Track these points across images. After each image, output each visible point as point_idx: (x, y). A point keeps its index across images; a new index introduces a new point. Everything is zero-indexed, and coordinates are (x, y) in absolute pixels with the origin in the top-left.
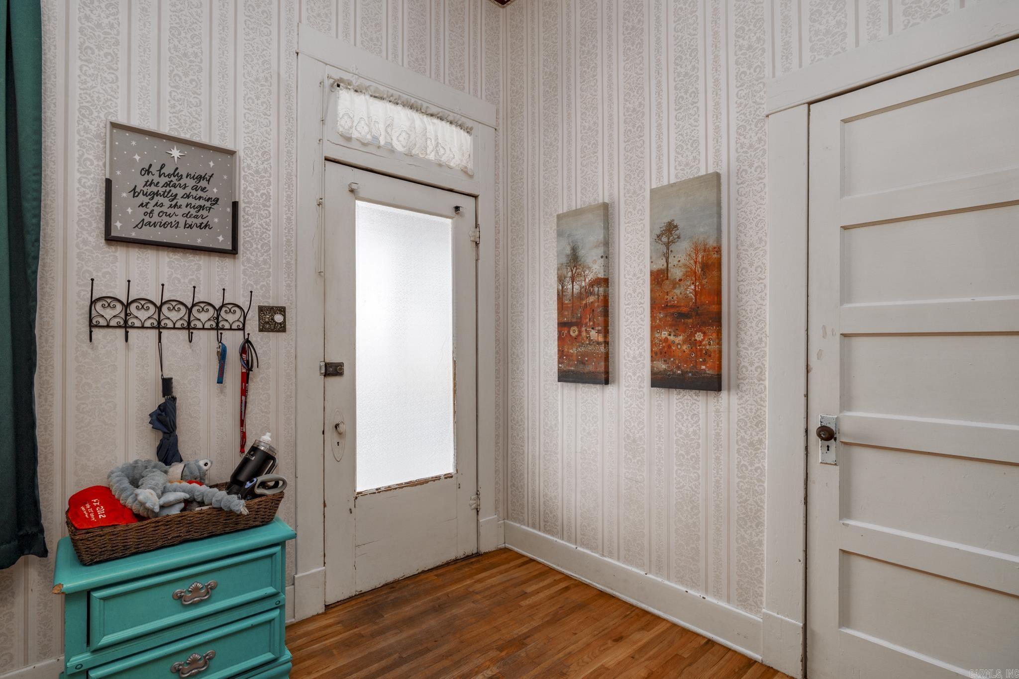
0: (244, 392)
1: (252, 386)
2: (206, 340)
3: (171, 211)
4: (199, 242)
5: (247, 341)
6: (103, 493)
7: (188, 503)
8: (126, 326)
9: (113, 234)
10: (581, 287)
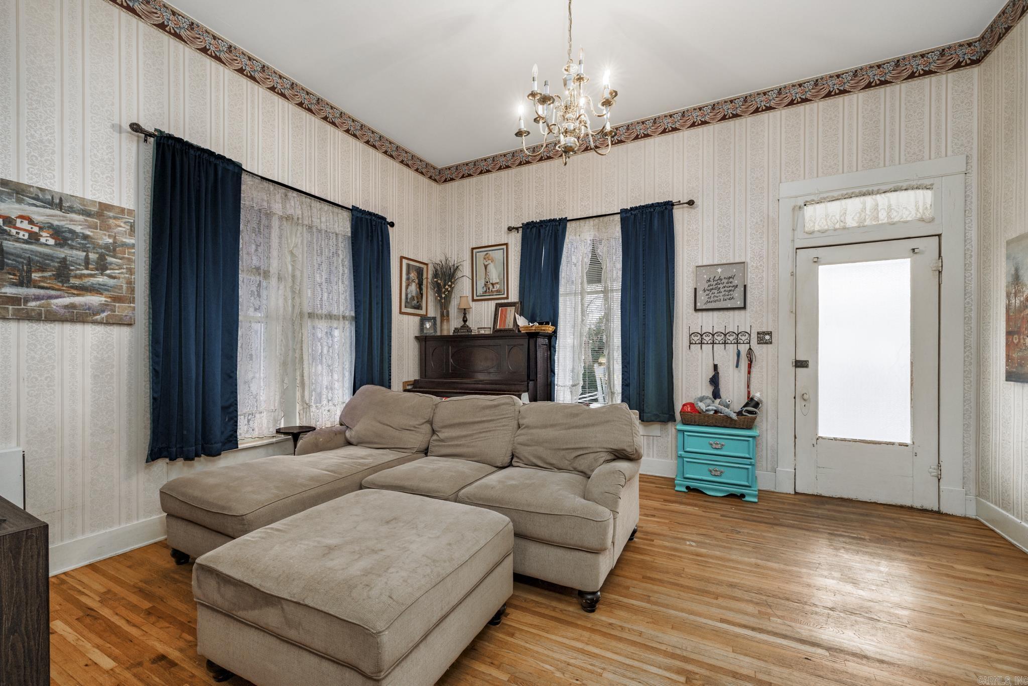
0: (749, 373)
1: (753, 370)
2: (732, 348)
3: (718, 295)
4: (729, 306)
5: (750, 349)
6: (692, 405)
7: (716, 412)
8: (702, 343)
9: (697, 308)
10: (1021, 302)
